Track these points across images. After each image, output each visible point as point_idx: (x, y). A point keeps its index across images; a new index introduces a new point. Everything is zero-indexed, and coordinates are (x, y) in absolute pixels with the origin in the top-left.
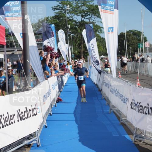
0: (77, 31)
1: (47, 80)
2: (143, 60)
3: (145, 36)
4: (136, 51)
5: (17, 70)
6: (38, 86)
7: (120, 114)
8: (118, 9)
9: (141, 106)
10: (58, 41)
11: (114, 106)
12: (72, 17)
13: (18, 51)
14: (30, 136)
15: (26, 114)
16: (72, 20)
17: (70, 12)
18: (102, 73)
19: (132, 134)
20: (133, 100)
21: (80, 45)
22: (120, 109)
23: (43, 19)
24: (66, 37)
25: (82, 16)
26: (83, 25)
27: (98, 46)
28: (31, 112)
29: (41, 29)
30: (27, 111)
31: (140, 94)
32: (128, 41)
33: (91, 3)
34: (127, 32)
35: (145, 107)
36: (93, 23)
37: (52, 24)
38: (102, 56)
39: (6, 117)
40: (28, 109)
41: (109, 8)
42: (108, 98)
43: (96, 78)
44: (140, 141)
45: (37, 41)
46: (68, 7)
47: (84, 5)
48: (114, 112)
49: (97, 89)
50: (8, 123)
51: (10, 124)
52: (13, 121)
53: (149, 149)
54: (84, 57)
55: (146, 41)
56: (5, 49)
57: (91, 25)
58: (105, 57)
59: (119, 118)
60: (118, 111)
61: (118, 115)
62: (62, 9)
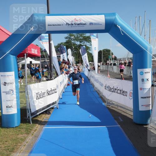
0: (78, 49)
1: (62, 75)
2: (111, 64)
3: (112, 52)
4: (108, 60)
5: (47, 69)
6: (57, 78)
7: (100, 92)
8: (98, 38)
9: (110, 88)
10: (68, 55)
11: (96, 88)
12: (75, 42)
13: (47, 60)
14: (53, 103)
15: (51, 92)
16: (75, 44)
17: (74, 40)
18: (90, 71)
19: (106, 102)
20: (106, 85)
21: (79, 56)
22: (99, 89)
23: (60, 43)
24: (72, 52)
25: (80, 42)
26: (80, 46)
27: (88, 57)
28: (54, 91)
29: (59, 48)
30: (52, 91)
31: (109, 82)
32: (104, 54)
33: (85, 35)
34: (103, 50)
35: (112, 88)
36: (86, 46)
37: (64, 46)
38: (90, 62)
39: (40, 94)
40: (52, 89)
41: (94, 37)
42: (93, 84)
43: (87, 73)
44: (110, 106)
45: (57, 54)
46: (73, 37)
47: (81, 36)
48: (96, 91)
49: (88, 79)
50: (41, 97)
51: (42, 97)
52: (44, 96)
53: (114, 109)
54: (81, 63)
55: (113, 54)
56: (40, 59)
57: (84, 46)
58: (92, 63)
59: (99, 94)
60: (98, 90)
61: (98, 92)
62: (70, 38)
